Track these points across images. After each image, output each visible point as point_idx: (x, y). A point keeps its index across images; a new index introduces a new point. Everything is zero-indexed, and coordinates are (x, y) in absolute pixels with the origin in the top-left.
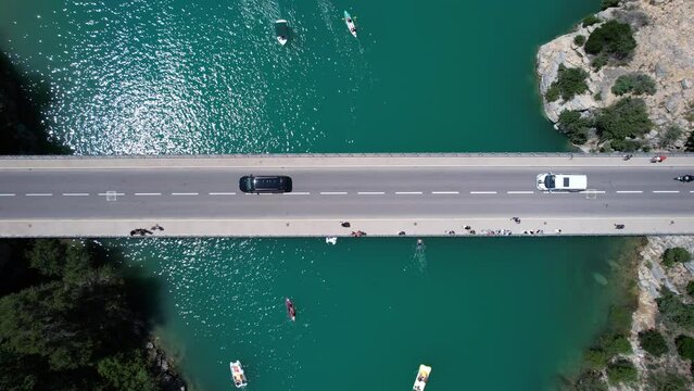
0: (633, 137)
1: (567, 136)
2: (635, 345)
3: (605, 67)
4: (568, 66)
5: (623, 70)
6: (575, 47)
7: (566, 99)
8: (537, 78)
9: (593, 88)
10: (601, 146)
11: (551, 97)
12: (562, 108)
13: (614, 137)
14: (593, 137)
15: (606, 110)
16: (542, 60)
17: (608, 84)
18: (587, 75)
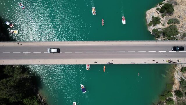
0: (173, 36)
1: (154, 36)
2: (173, 94)
3: (165, 16)
4: (155, 16)
5: (170, 17)
6: (157, 11)
7: (154, 25)
8: (146, 20)
9: (162, 22)
10: (164, 39)
11: (150, 25)
12: (153, 28)
13: (168, 36)
14: (162, 36)
15: (166, 29)
16: (147, 15)
17: (166, 21)
18: (160, 19)
